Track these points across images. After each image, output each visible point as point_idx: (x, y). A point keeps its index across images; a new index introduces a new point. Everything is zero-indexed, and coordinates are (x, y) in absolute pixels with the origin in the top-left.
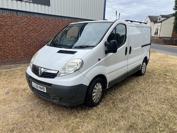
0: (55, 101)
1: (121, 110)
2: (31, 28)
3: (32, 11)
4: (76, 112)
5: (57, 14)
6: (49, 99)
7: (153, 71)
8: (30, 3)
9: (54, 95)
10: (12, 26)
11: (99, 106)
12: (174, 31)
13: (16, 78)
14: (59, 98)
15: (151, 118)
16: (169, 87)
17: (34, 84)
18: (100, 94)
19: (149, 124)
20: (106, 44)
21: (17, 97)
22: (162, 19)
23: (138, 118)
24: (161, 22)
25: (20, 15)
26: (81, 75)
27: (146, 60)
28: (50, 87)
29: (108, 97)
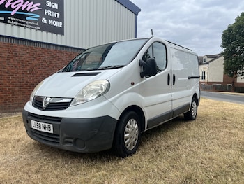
0: (66, 145)
1: (169, 159)
2: (36, 62)
3: (38, 40)
4: (99, 164)
5: (72, 46)
6: (57, 145)
7: (207, 115)
8: (37, 30)
9: (65, 135)
10: (9, 58)
11: (135, 155)
12: (225, 74)
13: (7, 127)
14: (72, 140)
15: (216, 166)
16: (233, 131)
17: (34, 124)
18: (136, 137)
19: (214, 174)
20: (141, 64)
21: (5, 149)
22: (208, 60)
23: (197, 167)
24: (208, 63)
25: (22, 44)
26: (106, 102)
27: (195, 99)
28: (59, 123)
29: (148, 145)
